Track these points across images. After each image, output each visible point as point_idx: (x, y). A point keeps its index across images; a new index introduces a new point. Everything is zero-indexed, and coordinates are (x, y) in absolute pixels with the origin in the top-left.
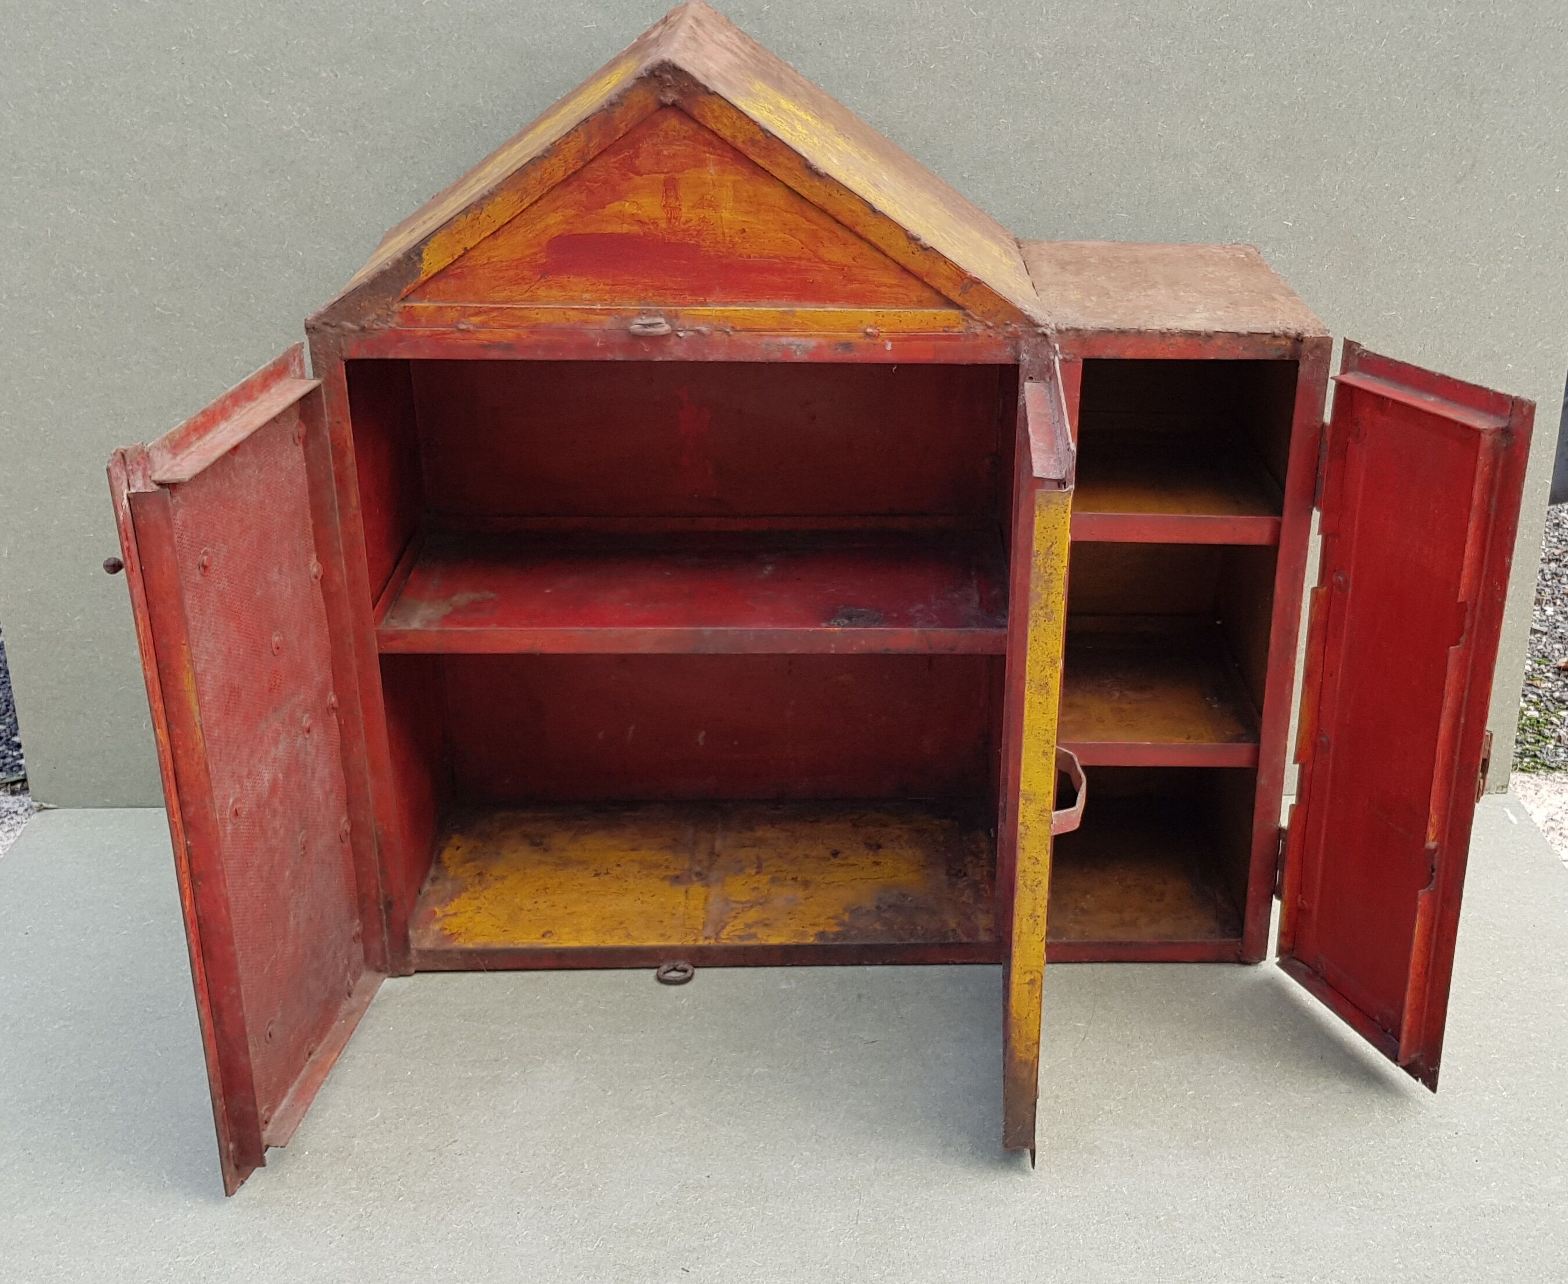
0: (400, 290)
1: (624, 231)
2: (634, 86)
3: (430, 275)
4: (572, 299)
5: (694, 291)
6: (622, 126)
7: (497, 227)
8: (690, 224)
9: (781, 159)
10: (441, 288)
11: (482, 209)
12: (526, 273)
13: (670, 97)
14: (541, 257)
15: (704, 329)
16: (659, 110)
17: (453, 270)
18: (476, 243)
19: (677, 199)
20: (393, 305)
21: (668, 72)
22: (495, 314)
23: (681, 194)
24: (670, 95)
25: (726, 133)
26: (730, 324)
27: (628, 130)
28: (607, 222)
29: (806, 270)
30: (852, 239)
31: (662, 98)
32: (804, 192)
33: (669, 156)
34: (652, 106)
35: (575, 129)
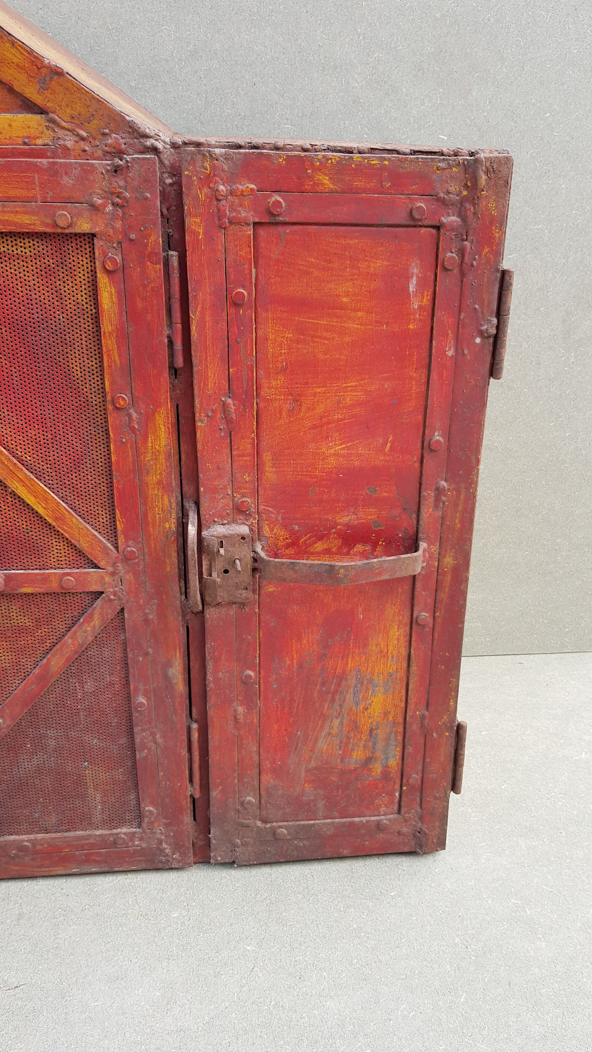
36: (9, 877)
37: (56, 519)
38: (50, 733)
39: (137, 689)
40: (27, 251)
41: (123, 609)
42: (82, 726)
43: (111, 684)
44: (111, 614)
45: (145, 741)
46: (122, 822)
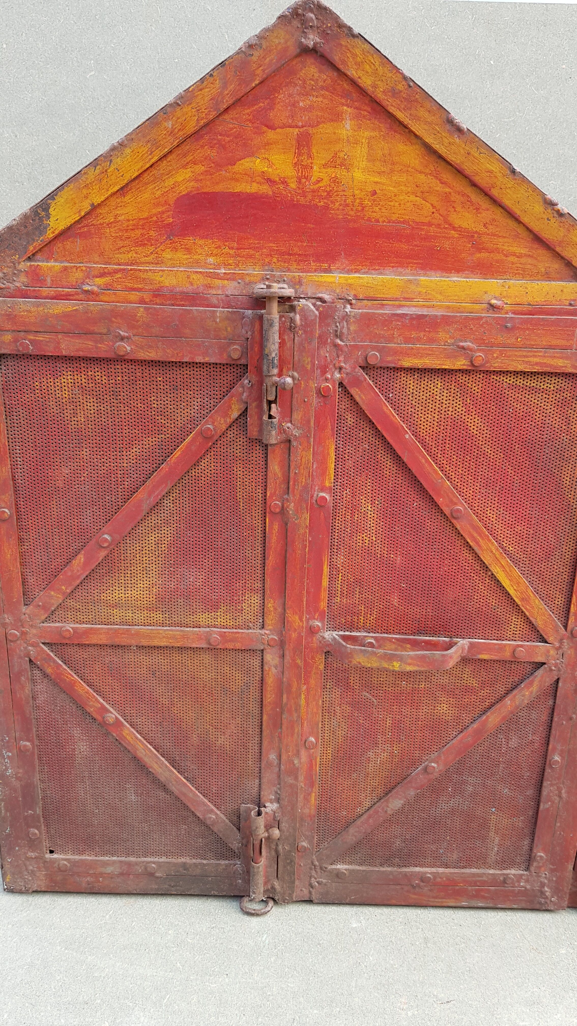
0: (26, 248)
1: (253, 191)
2: (275, 26)
3: (57, 232)
4: (197, 262)
5: (318, 258)
6: (259, 72)
7: (126, 181)
8: (321, 184)
9: (422, 113)
10: (68, 247)
11: (111, 161)
12: (152, 233)
13: (312, 40)
14: (168, 217)
15: (326, 297)
16: (298, 55)
17: (80, 228)
18: (103, 198)
19: (310, 156)
20: (19, 263)
21: (311, 11)
22: (119, 275)
23: (314, 151)
24: (311, 37)
25: (366, 82)
26: (353, 293)
27: (265, 76)
28: (237, 180)
29: (435, 237)
30: (484, 203)
31: (303, 40)
32: (442, 150)
33: (304, 109)
34: (293, 50)
35: (210, 74)
36: (407, 904)
37: (522, 599)
38: (471, 780)
39: (554, 749)
40: (552, 386)
41: (558, 679)
42: (498, 777)
43: (532, 742)
44: (549, 681)
45: (551, 794)
46: (512, 864)
